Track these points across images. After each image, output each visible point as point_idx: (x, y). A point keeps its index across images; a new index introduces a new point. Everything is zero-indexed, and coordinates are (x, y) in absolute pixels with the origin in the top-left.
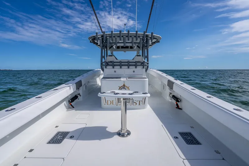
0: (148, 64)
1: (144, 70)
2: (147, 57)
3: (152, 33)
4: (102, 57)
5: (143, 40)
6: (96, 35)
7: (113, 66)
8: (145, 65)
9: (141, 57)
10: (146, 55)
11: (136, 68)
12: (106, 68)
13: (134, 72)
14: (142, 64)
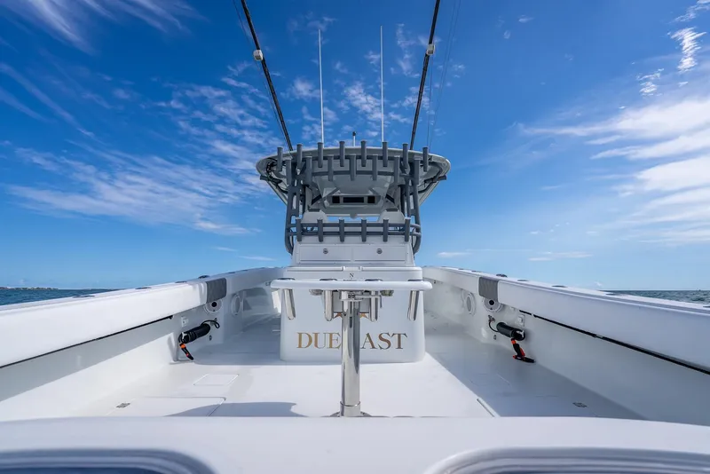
0: (418, 230)
1: (409, 246)
2: (415, 213)
3: (425, 150)
4: (291, 212)
5: (403, 169)
6: (276, 154)
7: (321, 236)
8: (412, 235)
9: (399, 212)
10: (412, 207)
11: (385, 240)
12: (299, 240)
13: (380, 252)
14: (403, 230)
